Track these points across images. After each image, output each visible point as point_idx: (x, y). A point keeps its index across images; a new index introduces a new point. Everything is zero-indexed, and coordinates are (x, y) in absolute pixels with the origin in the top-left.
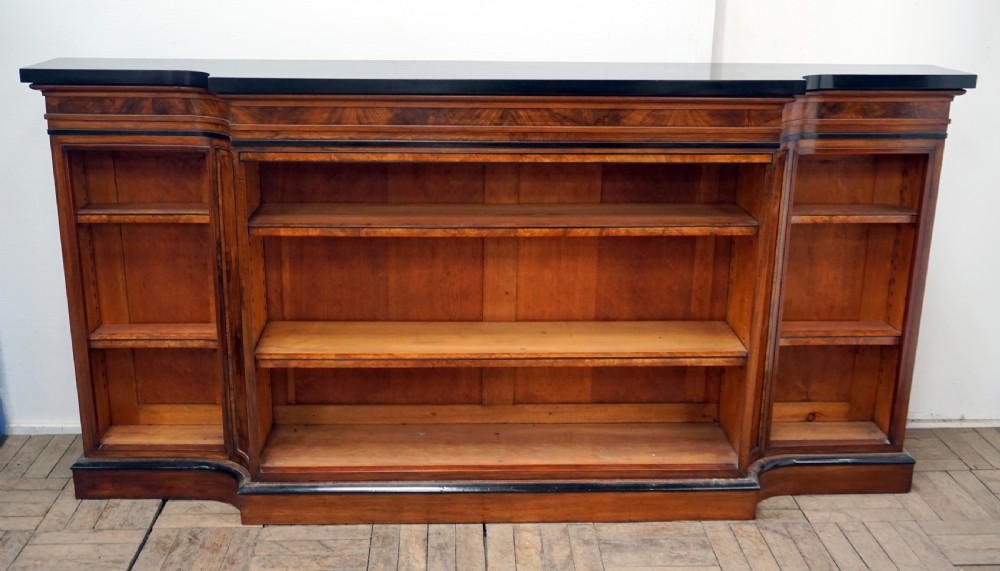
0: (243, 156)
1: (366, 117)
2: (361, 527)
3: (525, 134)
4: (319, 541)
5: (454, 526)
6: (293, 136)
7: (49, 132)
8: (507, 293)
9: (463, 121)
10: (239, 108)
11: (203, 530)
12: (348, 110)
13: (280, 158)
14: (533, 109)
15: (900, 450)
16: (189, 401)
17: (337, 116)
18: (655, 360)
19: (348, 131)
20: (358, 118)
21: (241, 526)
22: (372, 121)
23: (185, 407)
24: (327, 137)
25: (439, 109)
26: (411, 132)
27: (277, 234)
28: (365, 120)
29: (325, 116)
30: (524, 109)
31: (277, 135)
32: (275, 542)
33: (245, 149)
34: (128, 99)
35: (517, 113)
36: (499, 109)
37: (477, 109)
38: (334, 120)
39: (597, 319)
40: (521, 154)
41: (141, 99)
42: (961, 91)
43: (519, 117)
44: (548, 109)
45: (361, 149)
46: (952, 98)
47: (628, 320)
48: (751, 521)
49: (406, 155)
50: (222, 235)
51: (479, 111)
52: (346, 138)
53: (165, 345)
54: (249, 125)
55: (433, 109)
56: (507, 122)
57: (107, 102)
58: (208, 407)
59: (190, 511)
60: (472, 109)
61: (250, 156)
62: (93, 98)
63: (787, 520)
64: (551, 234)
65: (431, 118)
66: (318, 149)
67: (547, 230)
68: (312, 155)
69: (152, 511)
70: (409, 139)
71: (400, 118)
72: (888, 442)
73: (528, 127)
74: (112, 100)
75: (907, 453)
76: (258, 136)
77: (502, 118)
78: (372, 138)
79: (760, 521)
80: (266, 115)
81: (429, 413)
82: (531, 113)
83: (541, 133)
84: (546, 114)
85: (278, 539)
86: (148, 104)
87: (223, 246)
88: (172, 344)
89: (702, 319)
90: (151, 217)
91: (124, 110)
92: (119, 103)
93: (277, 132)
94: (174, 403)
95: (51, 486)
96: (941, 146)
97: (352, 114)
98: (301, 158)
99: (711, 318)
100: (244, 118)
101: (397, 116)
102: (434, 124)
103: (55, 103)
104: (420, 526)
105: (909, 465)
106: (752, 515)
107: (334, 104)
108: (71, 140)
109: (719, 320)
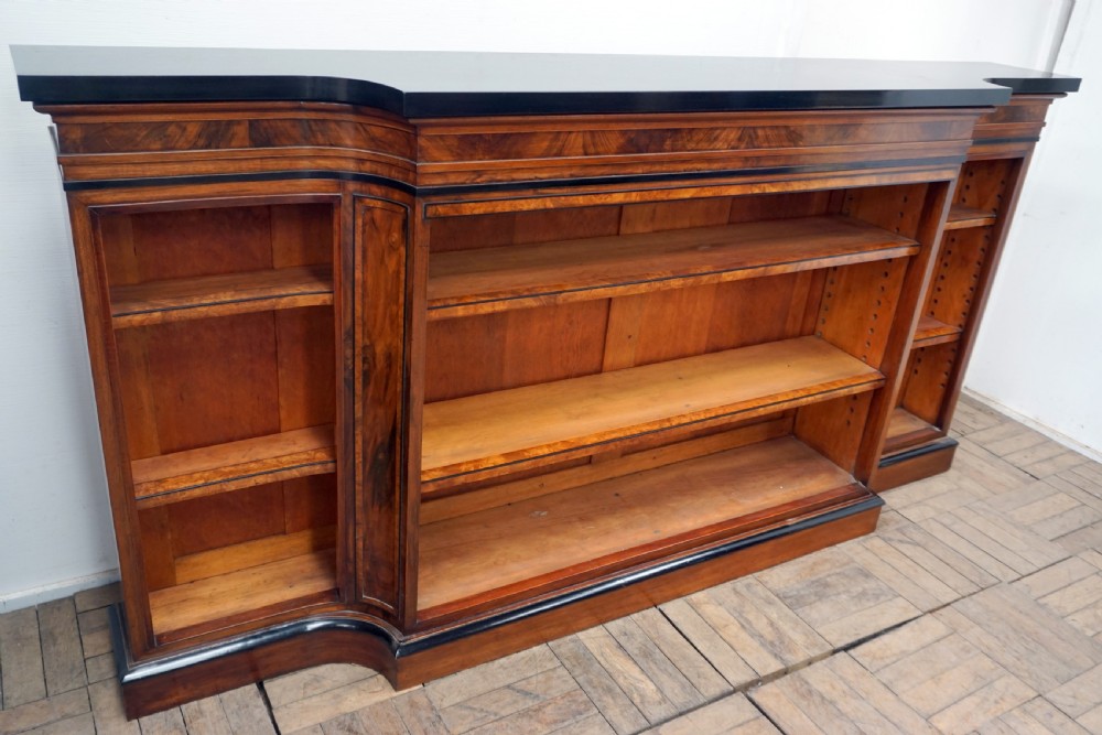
0: (431, 211)
1: (594, 145)
2: (536, 649)
3: (759, 158)
4: (508, 687)
5: (629, 618)
6: (502, 177)
7: (67, 187)
8: (630, 337)
9: (700, 146)
10: (430, 138)
11: (353, 715)
12: (573, 136)
13: (480, 209)
14: (772, 127)
15: (944, 435)
16: (248, 537)
17: (560, 143)
18: (817, 396)
19: (570, 166)
20: (584, 146)
21: (395, 694)
22: (601, 149)
23: (242, 547)
24: (544, 175)
25: (676, 131)
26: (645, 162)
27: (454, 315)
28: (592, 150)
29: (545, 144)
30: (763, 128)
31: (480, 176)
32: (458, 705)
33: (434, 200)
34: (209, 123)
35: (755, 133)
36: (739, 128)
37: (717, 128)
38: (555, 151)
39: (707, 352)
40: (752, 183)
41: (230, 123)
42: (1062, 94)
43: (757, 137)
44: (786, 127)
45: (582, 189)
46: (1051, 101)
47: (734, 348)
48: (872, 534)
49: (634, 194)
50: (358, 322)
51: (718, 131)
52: (566, 175)
53: (251, 483)
54: (447, 164)
55: (668, 130)
56: (743, 146)
57: (172, 129)
58: (273, 539)
59: (309, 692)
60: (712, 129)
61: (441, 210)
62: (146, 124)
63: (897, 526)
64: (752, 276)
65: (668, 142)
66: (530, 193)
67: (750, 270)
68: (523, 202)
69: (256, 707)
70: (639, 171)
71: (632, 144)
72: (937, 429)
73: (764, 151)
74: (182, 126)
75: (951, 434)
76: (454, 180)
77: (740, 139)
78: (597, 173)
79: (877, 532)
80: (468, 146)
81: (536, 486)
82: (769, 132)
83: (775, 157)
84: (783, 132)
85: (458, 700)
86: (242, 131)
87: (358, 336)
88: (261, 480)
89: (794, 337)
90: (233, 306)
91: (201, 142)
92: (193, 130)
93: (479, 173)
94: (226, 545)
95: (68, 710)
96: (1031, 150)
97: (577, 141)
98: (506, 207)
99: (801, 334)
100: (436, 154)
101: (630, 141)
102: (673, 151)
103: (76, 135)
104: (595, 629)
105: (952, 446)
106: (870, 528)
107: (558, 128)
108: (108, 198)
109: (809, 335)
